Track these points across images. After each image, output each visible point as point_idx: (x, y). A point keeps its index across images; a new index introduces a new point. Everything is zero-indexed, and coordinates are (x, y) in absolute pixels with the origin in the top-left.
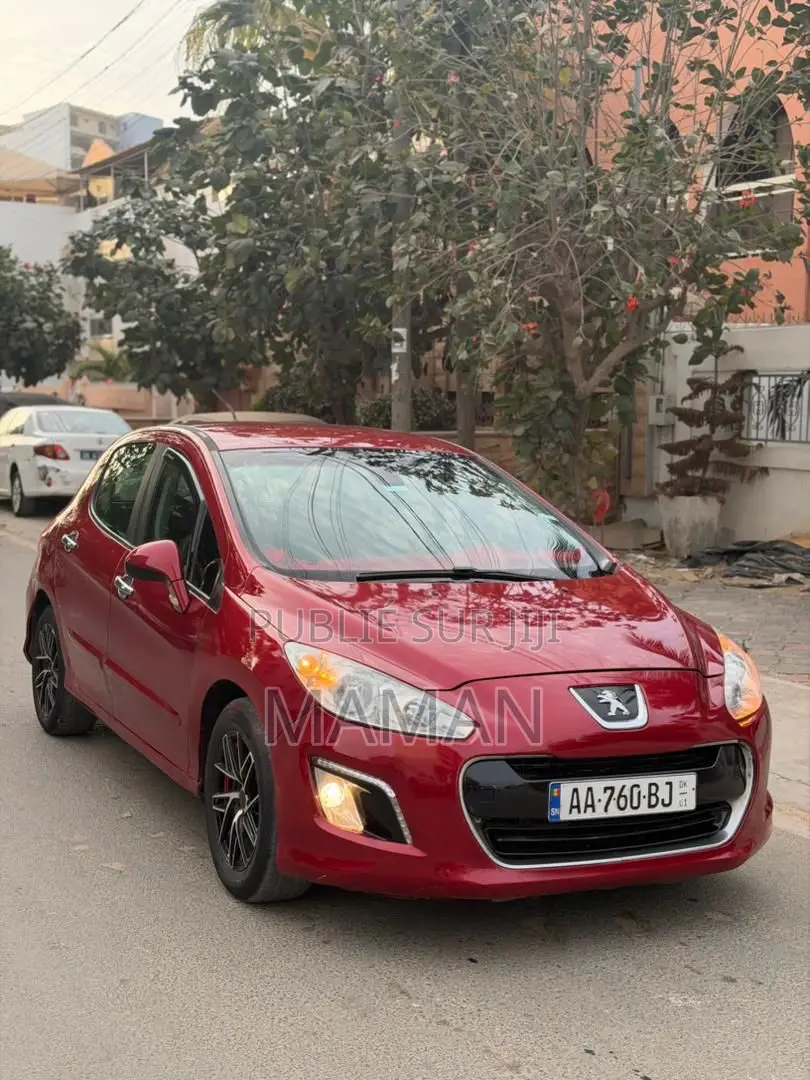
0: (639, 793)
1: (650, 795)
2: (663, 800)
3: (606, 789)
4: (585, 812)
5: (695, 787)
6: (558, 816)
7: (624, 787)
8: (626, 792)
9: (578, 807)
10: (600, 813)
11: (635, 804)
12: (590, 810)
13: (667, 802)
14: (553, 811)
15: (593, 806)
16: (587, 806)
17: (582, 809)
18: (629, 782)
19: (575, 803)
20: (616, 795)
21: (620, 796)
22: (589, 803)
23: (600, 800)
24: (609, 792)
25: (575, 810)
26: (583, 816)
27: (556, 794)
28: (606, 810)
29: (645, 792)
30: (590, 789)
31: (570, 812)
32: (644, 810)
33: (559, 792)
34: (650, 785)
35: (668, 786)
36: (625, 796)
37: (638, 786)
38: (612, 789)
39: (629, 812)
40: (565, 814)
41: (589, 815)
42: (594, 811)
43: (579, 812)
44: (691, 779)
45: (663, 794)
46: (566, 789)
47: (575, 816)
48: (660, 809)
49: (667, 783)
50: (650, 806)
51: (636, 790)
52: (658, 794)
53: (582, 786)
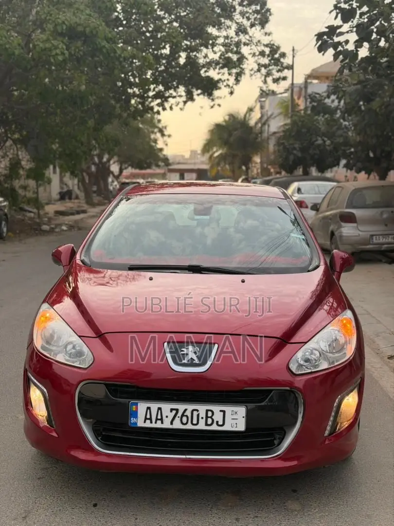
0: (198, 415)
1: (207, 417)
2: (217, 422)
3: (172, 410)
4: (156, 423)
5: (244, 416)
6: (136, 423)
7: (186, 410)
8: (188, 413)
9: (150, 419)
10: (167, 425)
11: (195, 422)
12: (159, 422)
13: (221, 423)
14: (133, 420)
15: (161, 419)
16: (157, 419)
17: (154, 421)
18: (190, 407)
19: (148, 416)
20: (180, 414)
21: (183, 415)
22: (159, 417)
23: (167, 417)
24: (174, 412)
25: (148, 421)
26: (153, 425)
27: (134, 410)
28: (172, 423)
29: (203, 414)
30: (160, 409)
31: (145, 422)
32: (202, 426)
33: (137, 408)
34: (207, 411)
35: (222, 413)
36: (187, 416)
37: (197, 410)
38: (177, 410)
39: (189, 426)
40: (140, 423)
41: (159, 425)
42: (162, 423)
43: (151, 422)
44: (241, 411)
45: (218, 417)
46: (142, 407)
47: (148, 424)
48: (214, 427)
49: (221, 411)
50: (207, 424)
51: (195, 413)
52: (213, 417)
53: (154, 406)
